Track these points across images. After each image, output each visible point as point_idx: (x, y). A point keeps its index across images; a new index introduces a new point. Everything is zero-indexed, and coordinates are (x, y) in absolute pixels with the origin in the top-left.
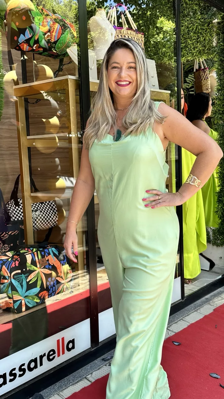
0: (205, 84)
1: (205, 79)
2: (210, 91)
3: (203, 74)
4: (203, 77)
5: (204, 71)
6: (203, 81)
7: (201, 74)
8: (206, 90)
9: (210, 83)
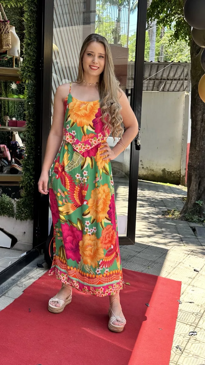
0: (5, 39)
1: (5, 33)
2: (11, 47)
3: (4, 27)
4: (3, 30)
5: (4, 23)
6: (4, 35)
7: (1, 27)
8: (6, 45)
9: (10, 38)
